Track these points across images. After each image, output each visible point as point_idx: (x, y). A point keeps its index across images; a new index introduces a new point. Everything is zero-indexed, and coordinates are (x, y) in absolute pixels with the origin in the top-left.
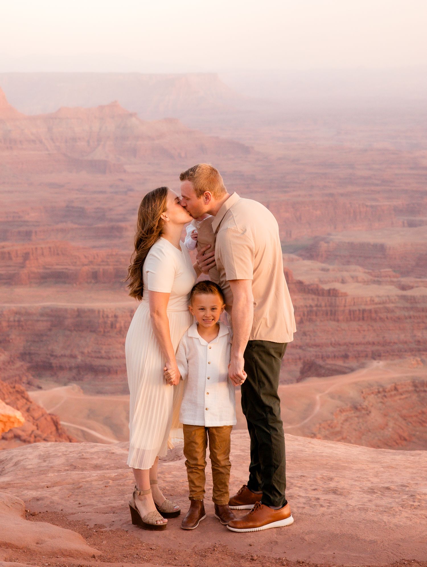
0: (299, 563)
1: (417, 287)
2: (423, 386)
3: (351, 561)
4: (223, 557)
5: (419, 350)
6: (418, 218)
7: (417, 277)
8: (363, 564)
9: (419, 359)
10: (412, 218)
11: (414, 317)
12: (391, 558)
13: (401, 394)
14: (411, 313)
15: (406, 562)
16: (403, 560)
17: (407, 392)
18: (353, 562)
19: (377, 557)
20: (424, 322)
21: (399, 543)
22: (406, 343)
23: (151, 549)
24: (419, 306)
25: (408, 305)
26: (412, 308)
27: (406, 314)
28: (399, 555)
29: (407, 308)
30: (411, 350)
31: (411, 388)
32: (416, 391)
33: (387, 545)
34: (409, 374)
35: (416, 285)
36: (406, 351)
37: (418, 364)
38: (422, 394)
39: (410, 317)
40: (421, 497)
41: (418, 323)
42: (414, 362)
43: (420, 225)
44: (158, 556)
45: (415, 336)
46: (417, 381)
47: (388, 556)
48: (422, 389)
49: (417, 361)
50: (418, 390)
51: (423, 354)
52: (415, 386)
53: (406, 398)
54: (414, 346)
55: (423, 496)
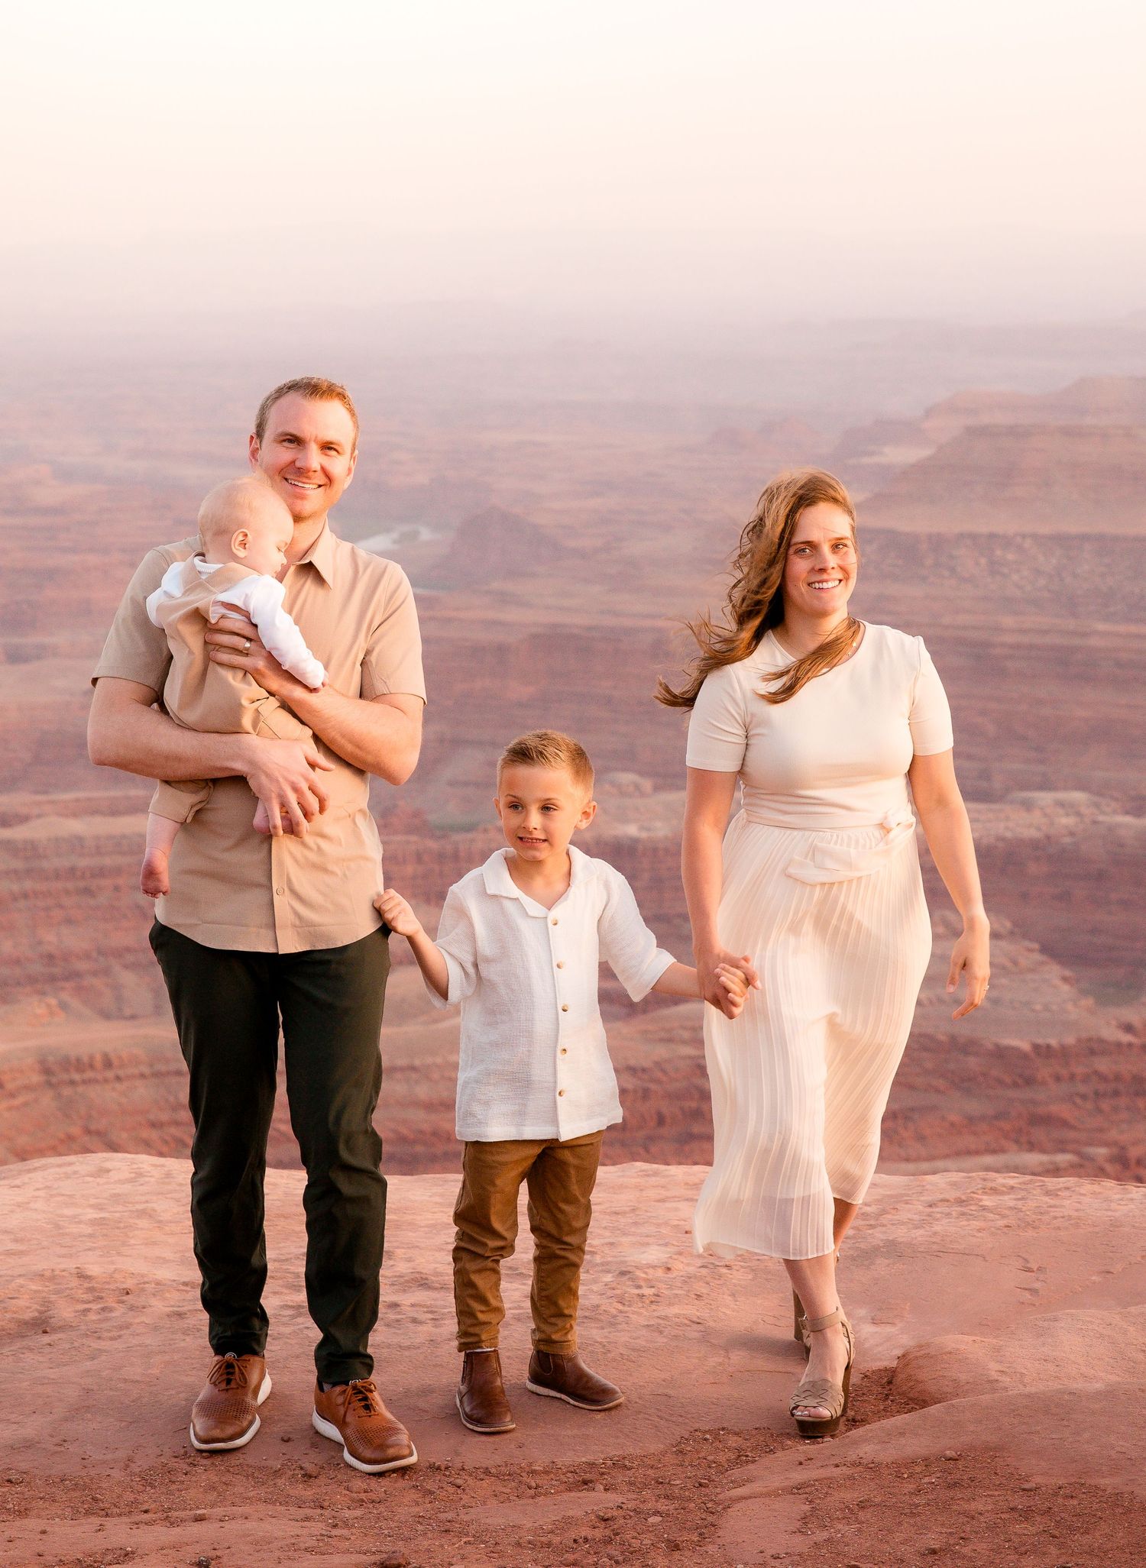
0: (437, 1469)
1: (39, 816)
2: (67, 1070)
3: (569, 1450)
4: (224, 1479)
5: (52, 979)
6: (32, 640)
7: (37, 792)
8: (602, 1452)
9: (53, 1001)
10: (16, 640)
11: (36, 894)
12: (666, 1430)
13: (12, 1095)
14: (28, 885)
15: (708, 1436)
16: (696, 1430)
17: (28, 1088)
18: (574, 1451)
19: (630, 1432)
20: (61, 907)
21: (666, 1391)
22: (17, 962)
23: (9, 1481)
24: (45, 864)
25: (18, 864)
26: (29, 872)
27: (15, 887)
28: (680, 1419)
29: (16, 872)
30: (32, 980)
31: (36, 1078)
32: (50, 1084)
33: (637, 1400)
34: (31, 1043)
35: (35, 811)
36: (19, 984)
37: (52, 1014)
38: (67, 1091)
39: (25, 896)
40: (646, 1273)
41: (47, 909)
42: (41, 1010)
43: (38, 657)
44: (41, 1499)
45: (40, 943)
46: (51, 1059)
47: (656, 1427)
48: (65, 1077)
49: (49, 1006)
50: (54, 1080)
51: (63, 989)
52: (47, 1071)
53: (26, 1104)
54: (37, 968)
55: (650, 1271)
